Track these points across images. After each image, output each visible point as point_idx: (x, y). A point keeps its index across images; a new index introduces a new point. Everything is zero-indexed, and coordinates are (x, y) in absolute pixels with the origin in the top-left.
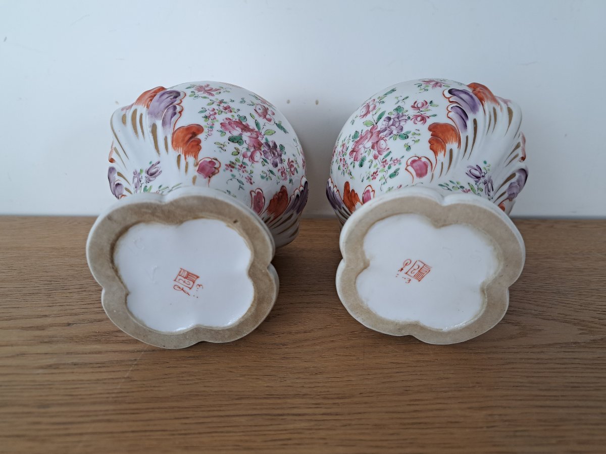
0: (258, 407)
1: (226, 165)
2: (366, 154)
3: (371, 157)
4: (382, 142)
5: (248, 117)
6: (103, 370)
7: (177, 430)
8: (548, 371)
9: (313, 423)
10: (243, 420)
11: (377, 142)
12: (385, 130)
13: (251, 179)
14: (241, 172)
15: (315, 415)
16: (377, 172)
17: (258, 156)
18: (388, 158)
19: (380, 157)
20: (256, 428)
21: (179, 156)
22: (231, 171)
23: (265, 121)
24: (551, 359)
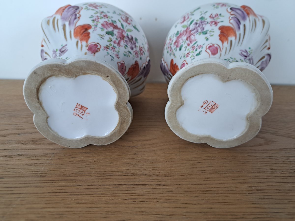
0: (120, 180)
1: (104, 47)
2: (183, 43)
3: (186, 45)
4: (192, 36)
5: (117, 21)
6: (35, 158)
7: (74, 193)
8: (280, 163)
9: (150, 190)
10: (111, 187)
11: (189, 36)
12: (194, 29)
13: (118, 56)
14: (112, 51)
15: (152, 185)
16: (189, 53)
17: (122, 43)
18: (196, 45)
19: (191, 45)
20: (118, 192)
21: (77, 42)
22: (107, 50)
23: (127, 24)
24: (282, 157)
